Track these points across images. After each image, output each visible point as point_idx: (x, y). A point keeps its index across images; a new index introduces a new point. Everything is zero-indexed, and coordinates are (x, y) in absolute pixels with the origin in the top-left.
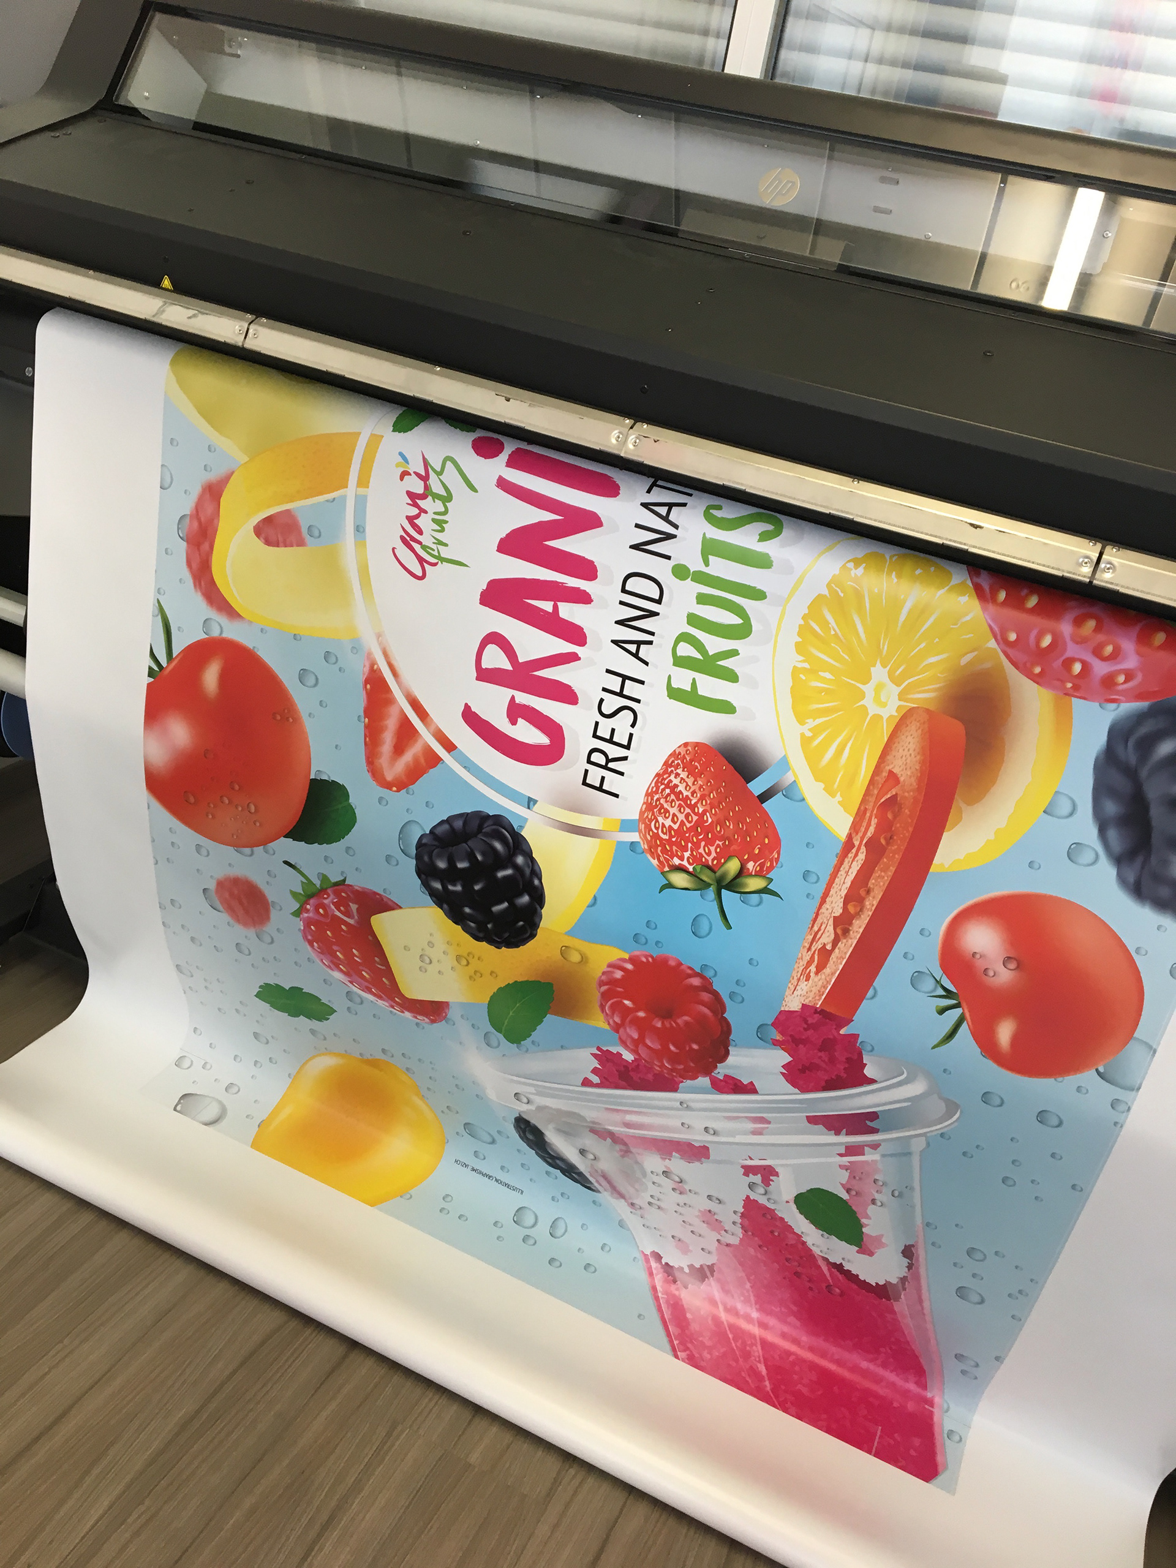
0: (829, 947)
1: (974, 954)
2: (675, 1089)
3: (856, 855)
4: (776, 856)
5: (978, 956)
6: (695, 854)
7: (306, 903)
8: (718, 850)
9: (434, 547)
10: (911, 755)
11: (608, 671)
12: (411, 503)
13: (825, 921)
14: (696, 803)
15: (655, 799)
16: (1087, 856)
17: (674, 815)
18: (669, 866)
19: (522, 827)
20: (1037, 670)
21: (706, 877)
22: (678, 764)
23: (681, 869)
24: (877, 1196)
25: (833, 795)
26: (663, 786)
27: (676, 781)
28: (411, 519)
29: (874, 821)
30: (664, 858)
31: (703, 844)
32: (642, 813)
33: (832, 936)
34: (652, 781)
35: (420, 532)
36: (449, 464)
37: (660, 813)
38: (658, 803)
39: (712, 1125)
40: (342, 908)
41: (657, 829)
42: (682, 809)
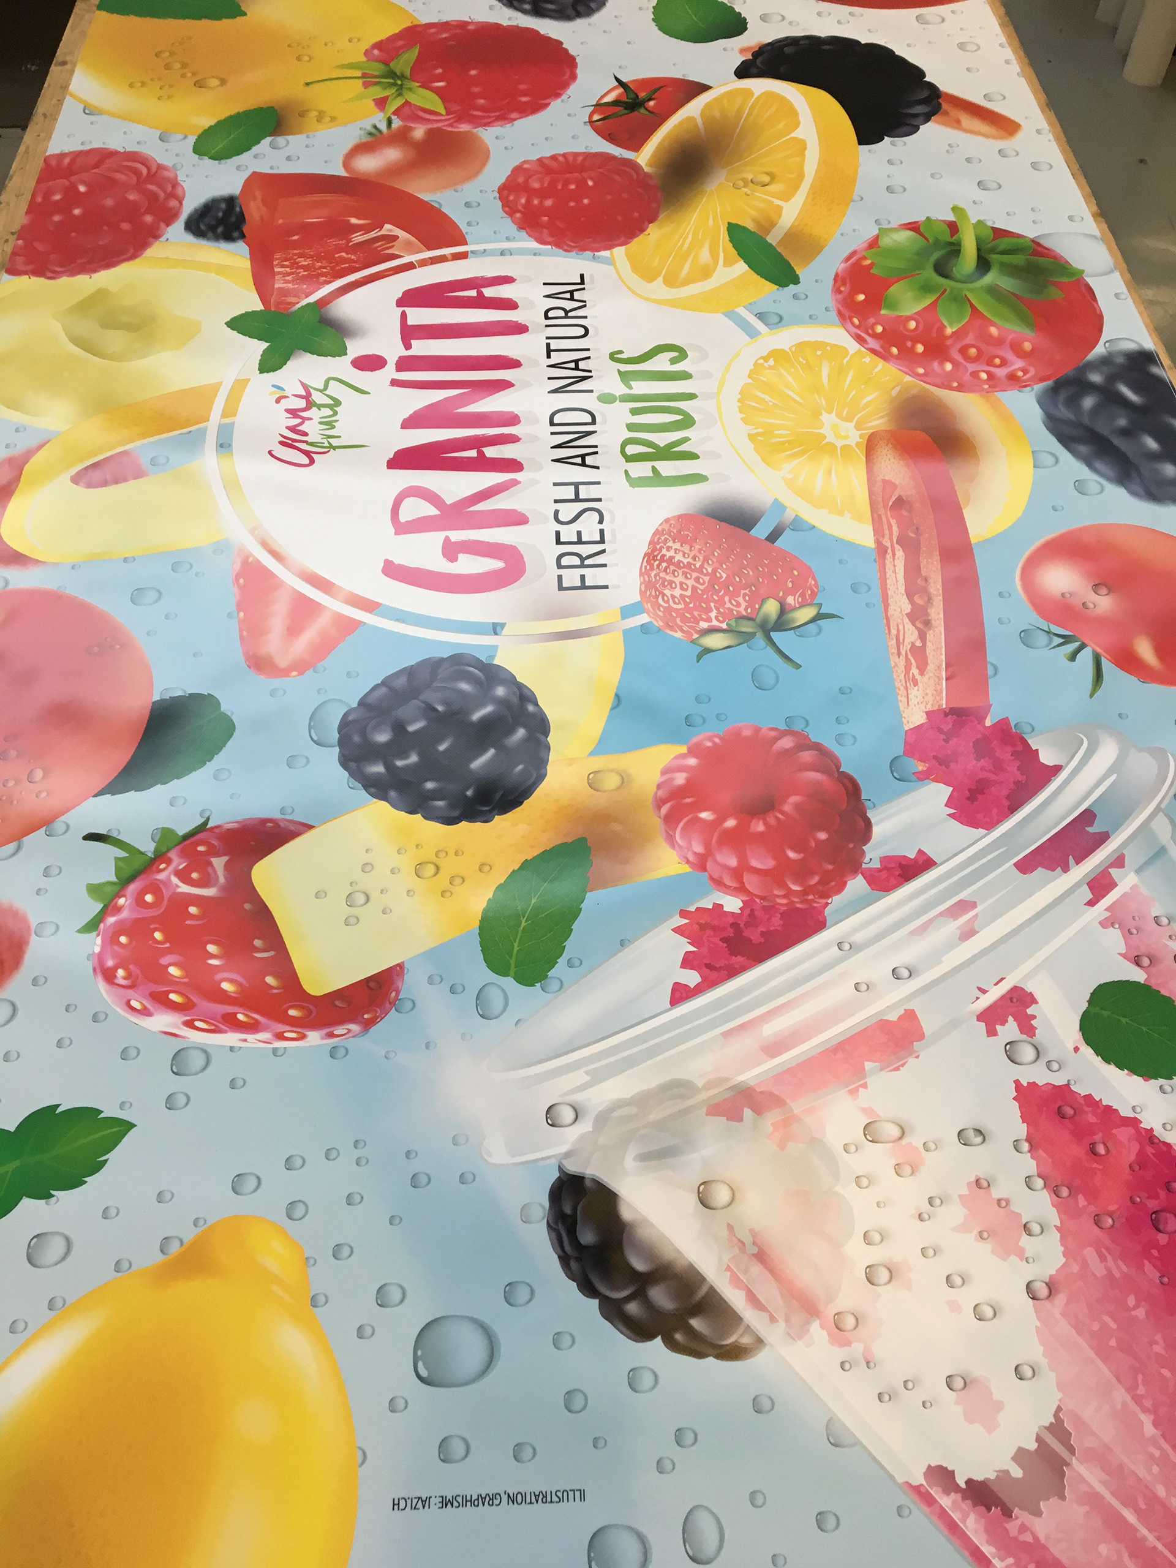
0: (919, 644)
1: (1063, 595)
2: (819, 925)
3: (894, 555)
4: (813, 583)
5: (1068, 596)
6: (722, 610)
7: (118, 895)
8: (747, 598)
13: (899, 621)
14: (702, 566)
15: (653, 575)
16: (1093, 487)
17: (681, 583)
18: (697, 632)
21: (747, 627)
22: (666, 539)
23: (713, 630)
25: (841, 515)
26: (657, 562)
27: (671, 553)
29: (893, 522)
30: (688, 626)
31: (727, 599)
32: (643, 593)
33: (916, 633)
34: (643, 560)
35: (303, 433)
36: (331, 382)
37: (665, 584)
38: (658, 578)
39: (900, 959)
41: (667, 602)
42: (689, 576)
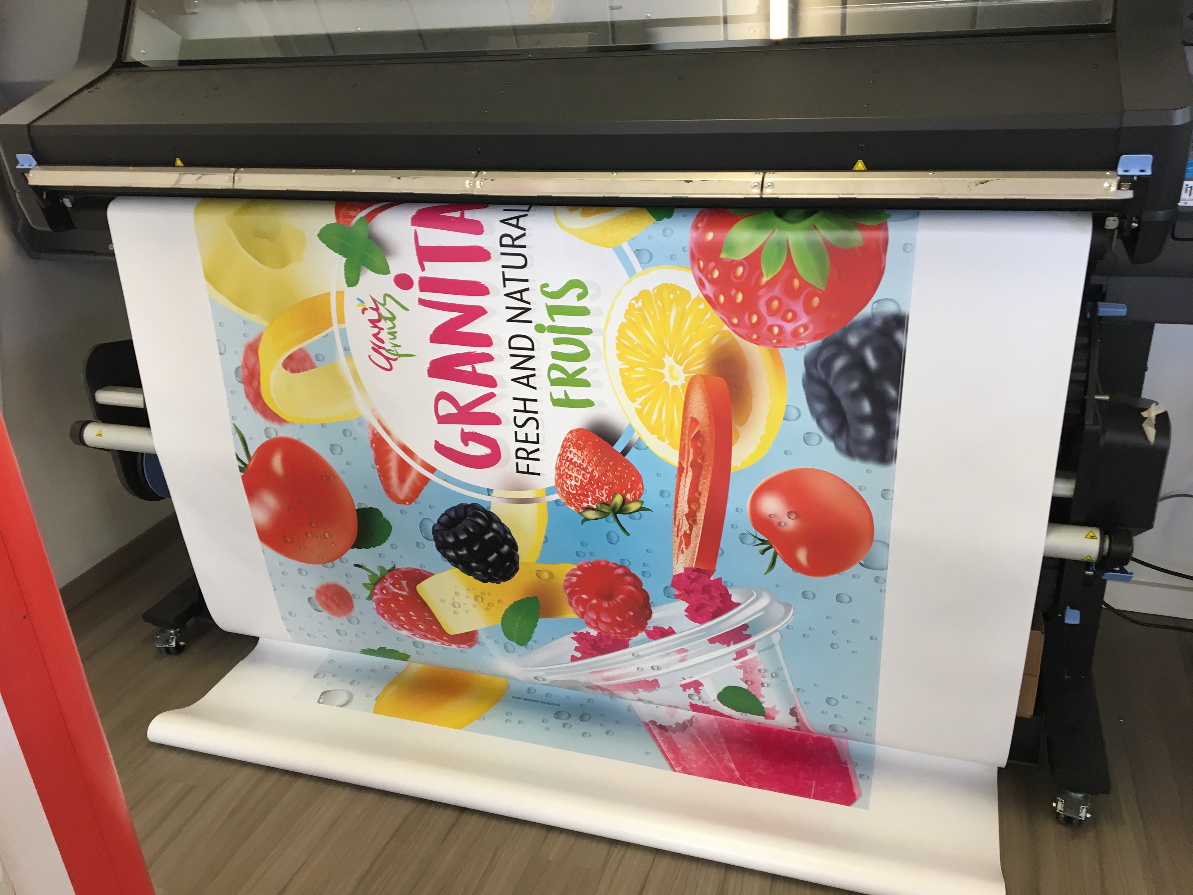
0: (688, 532)
1: (770, 515)
2: (626, 646)
3: (687, 474)
4: (641, 487)
5: (772, 516)
6: (594, 498)
7: (374, 589)
8: (607, 492)
9: (393, 349)
10: (700, 405)
11: (515, 399)
12: (373, 326)
13: (681, 517)
14: (587, 466)
15: (562, 470)
16: (816, 439)
17: (576, 477)
18: (582, 508)
19: (489, 507)
20: (755, 337)
21: (605, 509)
22: (570, 445)
23: (589, 508)
24: (763, 680)
25: (664, 441)
26: (564, 461)
27: (571, 456)
28: (375, 336)
29: (691, 450)
30: (578, 504)
31: (597, 490)
32: (556, 481)
33: (688, 526)
34: (558, 459)
35: (383, 342)
36: (387, 298)
37: (567, 478)
38: (564, 473)
39: (655, 663)
40: (397, 586)
41: (568, 488)
42: (579, 472)
